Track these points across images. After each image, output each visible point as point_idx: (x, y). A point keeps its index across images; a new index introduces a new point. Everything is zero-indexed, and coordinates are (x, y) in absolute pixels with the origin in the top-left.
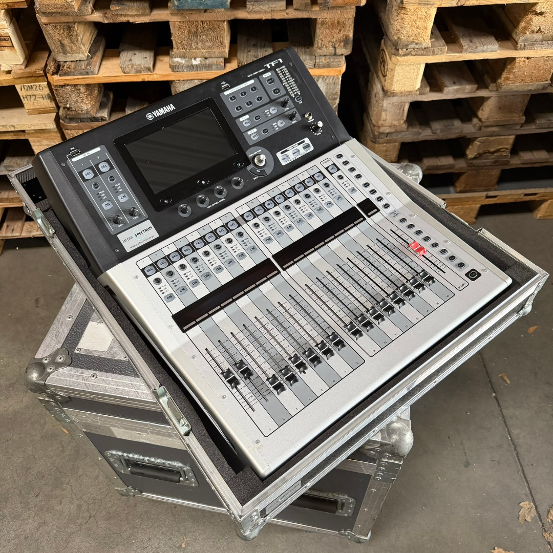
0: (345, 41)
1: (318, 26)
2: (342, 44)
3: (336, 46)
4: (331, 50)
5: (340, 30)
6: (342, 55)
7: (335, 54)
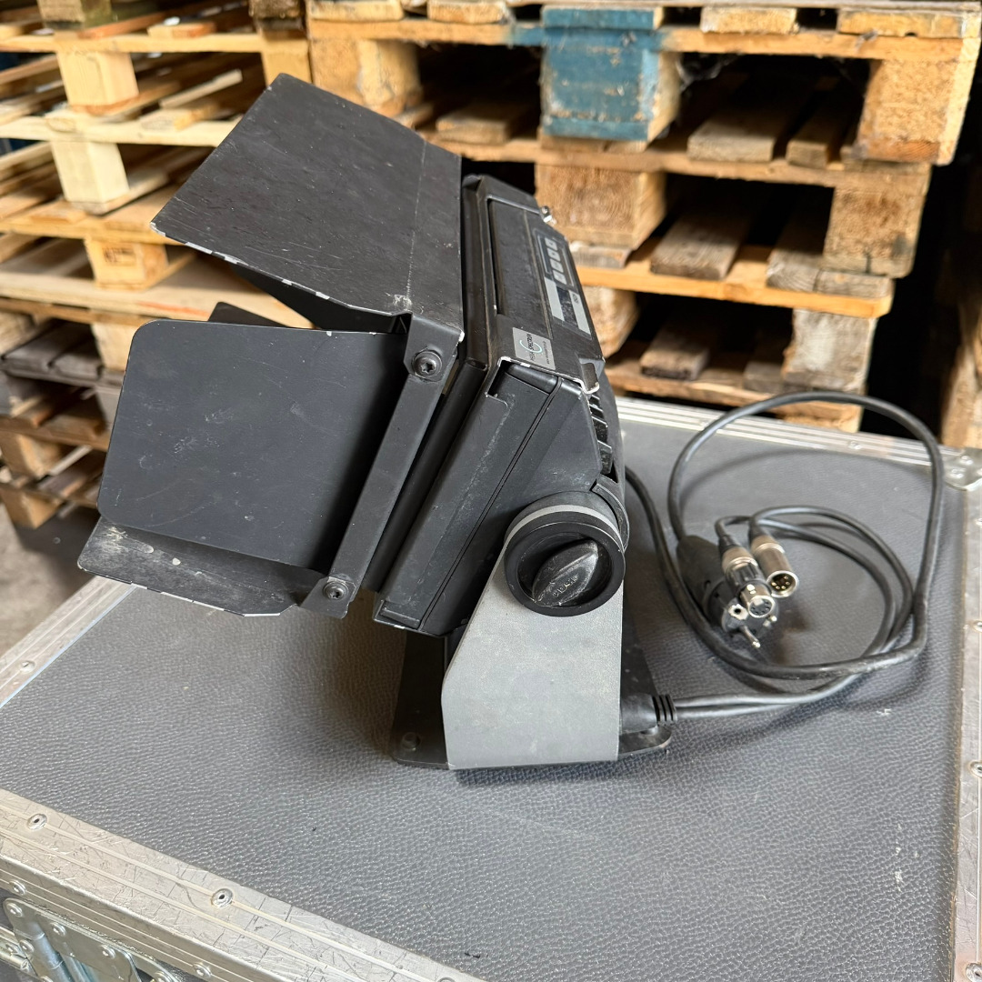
0: (896, 246)
1: (837, 204)
2: (887, 251)
3: (874, 253)
4: (860, 260)
5: (886, 220)
6: (884, 275)
7: (868, 272)
